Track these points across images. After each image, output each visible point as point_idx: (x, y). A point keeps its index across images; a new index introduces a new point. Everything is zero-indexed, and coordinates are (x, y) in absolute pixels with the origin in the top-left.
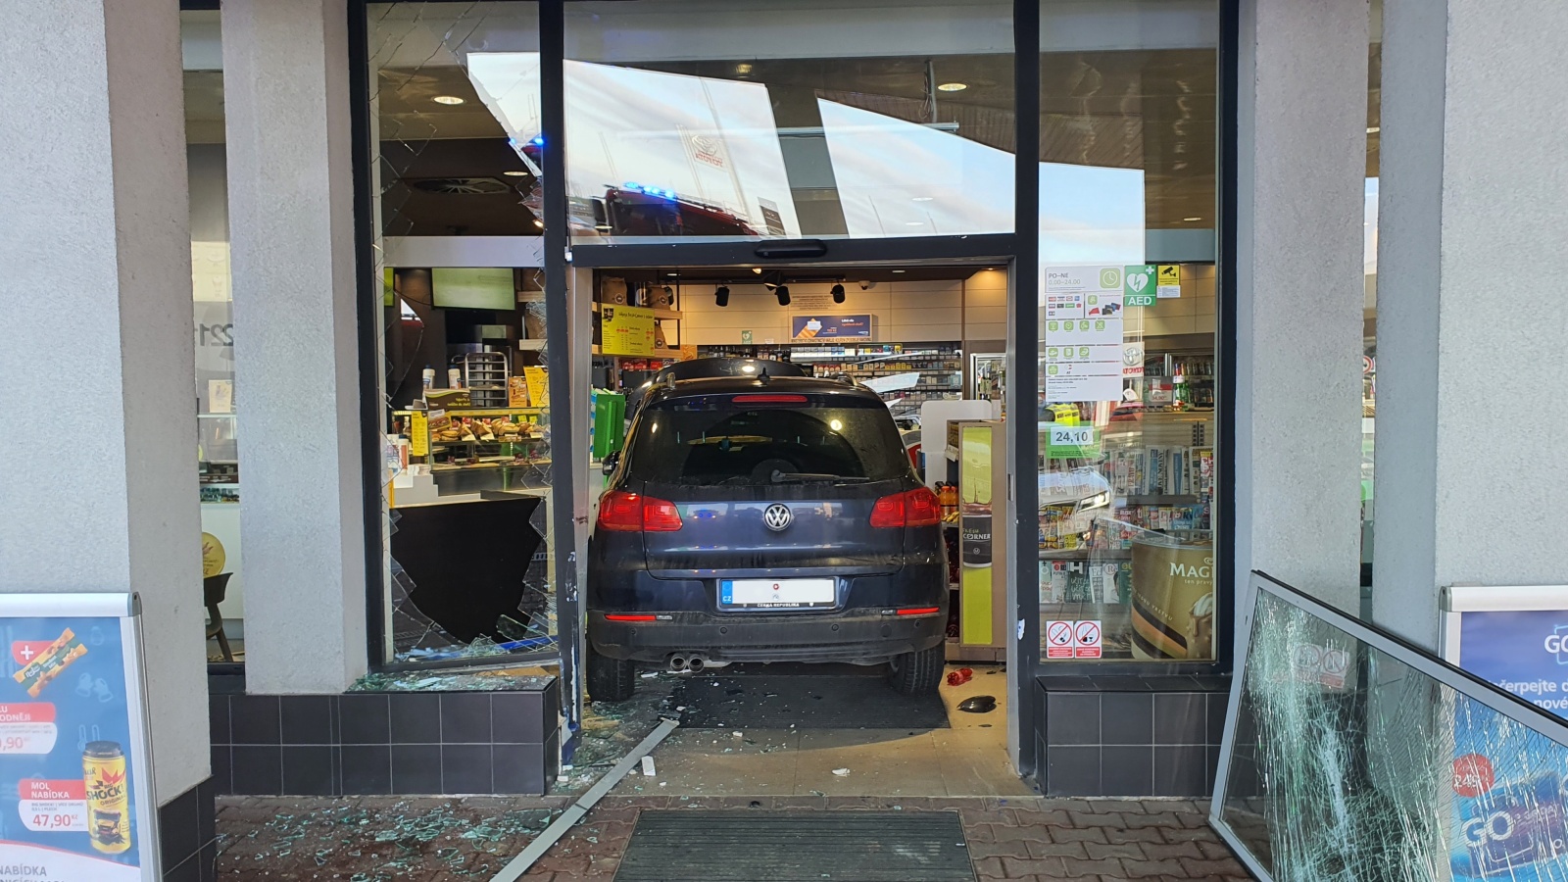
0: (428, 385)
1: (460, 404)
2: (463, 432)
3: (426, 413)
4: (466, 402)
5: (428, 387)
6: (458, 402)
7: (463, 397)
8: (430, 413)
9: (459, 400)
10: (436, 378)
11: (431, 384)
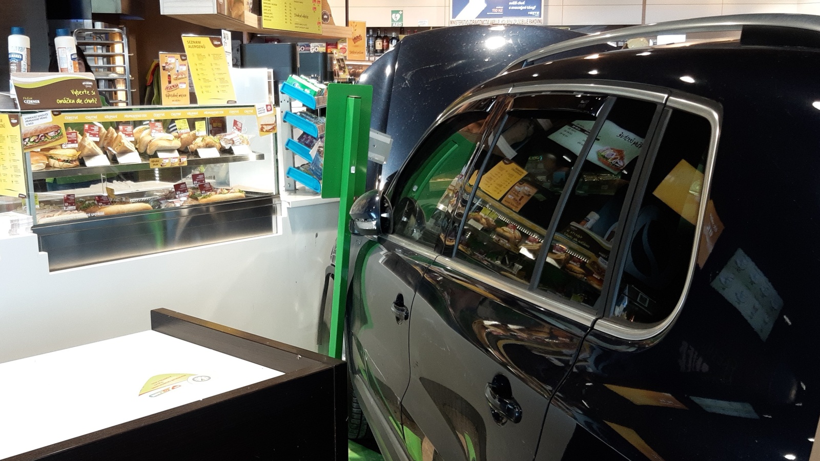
0: (19, 66)
1: (79, 101)
2: (86, 152)
3: (17, 118)
4: (90, 97)
5: (19, 70)
6: (74, 97)
7: (83, 88)
8: (24, 117)
9: (77, 93)
10: (33, 52)
11: (24, 63)
